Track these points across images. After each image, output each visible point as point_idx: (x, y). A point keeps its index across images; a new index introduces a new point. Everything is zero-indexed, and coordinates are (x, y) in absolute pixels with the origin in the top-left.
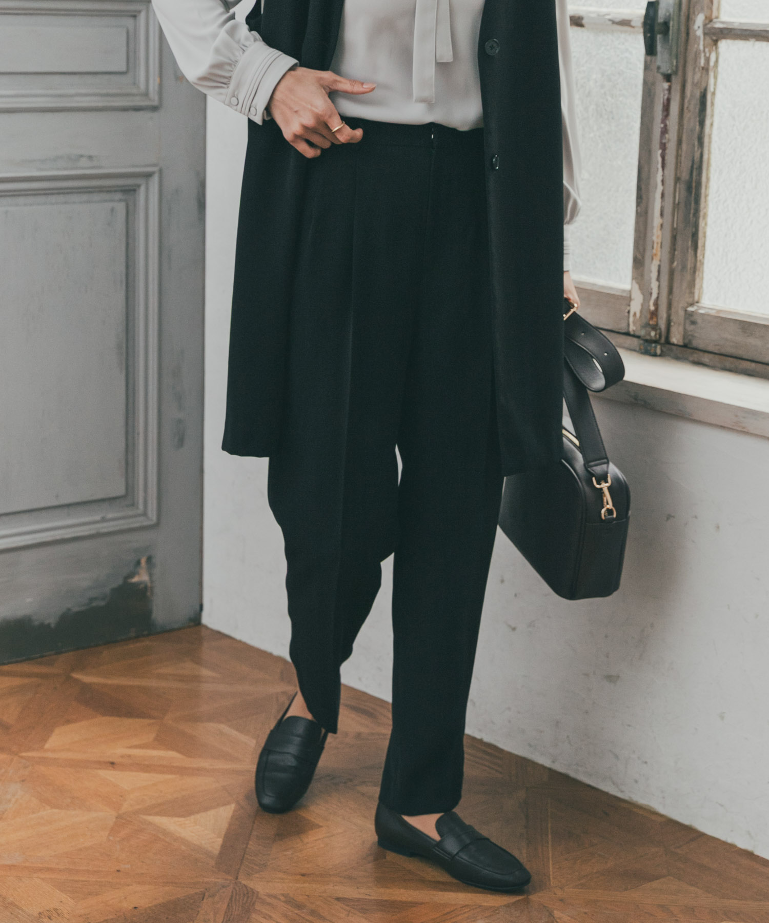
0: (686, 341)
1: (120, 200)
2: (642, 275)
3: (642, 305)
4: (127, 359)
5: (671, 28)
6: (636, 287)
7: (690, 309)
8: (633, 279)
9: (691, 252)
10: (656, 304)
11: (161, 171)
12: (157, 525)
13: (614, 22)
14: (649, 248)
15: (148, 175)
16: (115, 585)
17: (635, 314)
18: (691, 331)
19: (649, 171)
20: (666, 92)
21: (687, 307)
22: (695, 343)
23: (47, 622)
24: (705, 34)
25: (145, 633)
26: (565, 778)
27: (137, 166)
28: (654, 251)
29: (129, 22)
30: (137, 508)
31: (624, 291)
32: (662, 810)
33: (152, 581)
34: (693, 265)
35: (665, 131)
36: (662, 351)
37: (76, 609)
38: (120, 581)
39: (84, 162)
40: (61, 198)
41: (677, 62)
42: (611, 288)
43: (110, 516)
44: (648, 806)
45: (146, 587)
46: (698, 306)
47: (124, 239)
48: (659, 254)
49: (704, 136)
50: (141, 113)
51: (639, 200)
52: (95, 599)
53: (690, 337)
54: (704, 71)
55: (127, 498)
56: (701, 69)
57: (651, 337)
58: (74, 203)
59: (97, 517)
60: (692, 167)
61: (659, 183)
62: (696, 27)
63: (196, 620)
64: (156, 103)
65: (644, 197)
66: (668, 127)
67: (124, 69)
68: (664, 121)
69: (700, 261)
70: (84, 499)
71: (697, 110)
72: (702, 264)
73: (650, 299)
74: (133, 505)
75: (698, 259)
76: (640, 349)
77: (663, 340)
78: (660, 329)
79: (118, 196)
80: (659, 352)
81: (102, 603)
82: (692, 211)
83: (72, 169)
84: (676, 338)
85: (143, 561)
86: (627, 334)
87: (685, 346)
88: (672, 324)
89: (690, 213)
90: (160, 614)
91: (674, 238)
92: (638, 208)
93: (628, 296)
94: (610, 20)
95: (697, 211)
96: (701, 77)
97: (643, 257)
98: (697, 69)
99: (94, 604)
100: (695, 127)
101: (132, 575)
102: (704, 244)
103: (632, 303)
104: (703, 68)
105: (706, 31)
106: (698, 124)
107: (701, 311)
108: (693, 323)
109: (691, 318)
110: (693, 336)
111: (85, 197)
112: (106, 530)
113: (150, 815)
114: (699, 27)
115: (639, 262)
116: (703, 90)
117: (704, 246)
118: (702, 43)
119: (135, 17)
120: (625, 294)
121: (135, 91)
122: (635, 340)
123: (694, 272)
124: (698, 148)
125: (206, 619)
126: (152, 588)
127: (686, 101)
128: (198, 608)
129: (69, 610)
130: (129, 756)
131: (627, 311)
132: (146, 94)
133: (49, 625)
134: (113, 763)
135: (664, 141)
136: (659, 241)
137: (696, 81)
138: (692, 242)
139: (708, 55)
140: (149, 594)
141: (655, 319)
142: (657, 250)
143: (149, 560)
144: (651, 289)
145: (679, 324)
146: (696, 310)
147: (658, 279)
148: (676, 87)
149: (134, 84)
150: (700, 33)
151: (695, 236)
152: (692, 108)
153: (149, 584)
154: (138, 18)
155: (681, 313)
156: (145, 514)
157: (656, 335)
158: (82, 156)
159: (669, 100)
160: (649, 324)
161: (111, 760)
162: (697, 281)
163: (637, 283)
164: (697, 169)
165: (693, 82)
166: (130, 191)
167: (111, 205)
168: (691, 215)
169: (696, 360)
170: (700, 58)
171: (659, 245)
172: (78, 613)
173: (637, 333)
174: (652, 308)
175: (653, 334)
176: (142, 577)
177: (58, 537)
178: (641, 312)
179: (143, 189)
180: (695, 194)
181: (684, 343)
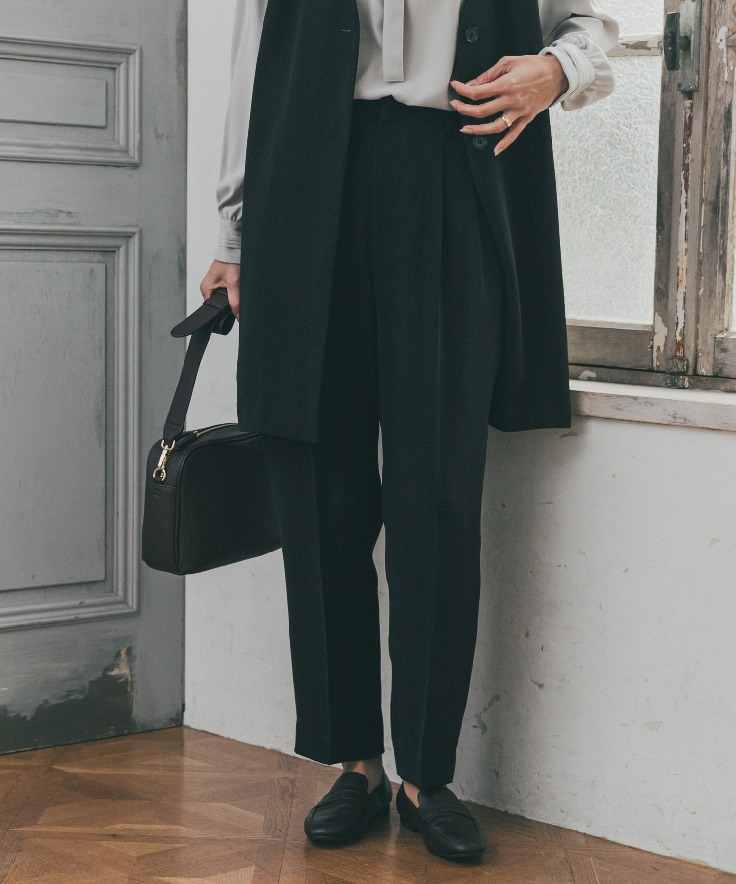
0: (717, 370)
1: (99, 262)
2: (666, 307)
3: (666, 337)
4: (106, 433)
5: (692, 42)
6: (659, 319)
7: (719, 336)
8: (655, 312)
9: (719, 277)
10: (683, 334)
11: (141, 232)
12: (137, 614)
13: (627, 46)
14: (673, 275)
15: (128, 236)
16: (94, 678)
17: (659, 348)
18: (721, 359)
19: (671, 197)
20: (688, 110)
21: (716, 334)
22: (726, 372)
23: (22, 715)
24: (728, 46)
25: (126, 732)
26: (603, 841)
27: (117, 226)
28: (679, 278)
29: (108, 74)
30: (117, 595)
31: (646, 326)
32: (713, 864)
33: (132, 676)
34: (721, 290)
35: (687, 151)
36: (690, 383)
37: (53, 702)
38: (99, 674)
39: (62, 218)
40: (39, 255)
41: (699, 78)
42: (631, 325)
43: (88, 601)
44: (698, 860)
45: (126, 681)
46: (728, 333)
47: (103, 305)
48: (684, 280)
49: (730, 153)
50: (121, 169)
51: (660, 228)
52: (74, 691)
53: (720, 366)
54: (728, 86)
55: (105, 583)
56: (725, 83)
57: (678, 369)
58: (52, 261)
59: (76, 602)
60: (718, 186)
61: (683, 206)
62: (718, 41)
63: (177, 721)
64: (136, 160)
65: (665, 223)
66: (691, 147)
67: (103, 123)
68: (686, 141)
69: (729, 286)
70: (62, 582)
71: (722, 127)
72: (732, 288)
73: (677, 329)
74: (112, 591)
75: (727, 283)
76: (666, 384)
77: (691, 372)
78: (687, 360)
79: (97, 257)
80: (687, 384)
81: (81, 697)
82: (719, 233)
83: (51, 224)
84: (705, 369)
85: (123, 652)
86: (651, 370)
87: (716, 376)
88: (700, 354)
89: (717, 234)
90: (140, 712)
91: (700, 263)
92: (660, 236)
93: (651, 330)
94: (623, 44)
95: (725, 232)
96: (725, 92)
97: (667, 287)
98: (720, 84)
99: (72, 698)
100: (721, 144)
101: (112, 667)
102: (733, 268)
103: (655, 337)
104: (727, 82)
105: (728, 45)
106: (723, 141)
107: (731, 337)
108: (724, 350)
109: (720, 346)
110: (723, 364)
111: (63, 256)
112: (85, 616)
113: (165, 876)
114: (721, 40)
115: (662, 293)
116: (727, 106)
117: (732, 270)
118: (725, 56)
119: (114, 69)
120: (647, 329)
121: (114, 146)
122: (660, 374)
123: (723, 297)
124: (724, 167)
125: (188, 720)
126: (132, 682)
127: (709, 118)
128: (180, 708)
129: (46, 702)
130: (131, 830)
131: (649, 346)
132: (126, 151)
133: (26, 716)
134: (114, 835)
135: (687, 162)
136: (685, 267)
137: (720, 96)
138: (719, 266)
139: (731, 69)
140: (129, 689)
141: (682, 350)
142: (682, 277)
143: (129, 651)
144: (677, 318)
145: (708, 354)
146: (726, 337)
147: (684, 308)
148: (699, 104)
149: (114, 140)
150: (722, 46)
151: (723, 258)
152: (716, 125)
153: (129, 678)
154: (117, 70)
155: (711, 341)
156: (125, 601)
157: (683, 366)
158: (60, 211)
159: (691, 118)
160: (676, 356)
161: (112, 833)
162: (726, 306)
163: (660, 316)
164: (722, 188)
165: (717, 98)
166: (109, 252)
167: (90, 265)
168: (719, 237)
169: (728, 388)
170: (724, 72)
171: (685, 271)
172: (56, 706)
173: (663, 369)
174: (679, 338)
175: (680, 365)
176: (122, 671)
177: (36, 621)
178: (665, 345)
179: (122, 250)
180: (722, 215)
181: (714, 373)
